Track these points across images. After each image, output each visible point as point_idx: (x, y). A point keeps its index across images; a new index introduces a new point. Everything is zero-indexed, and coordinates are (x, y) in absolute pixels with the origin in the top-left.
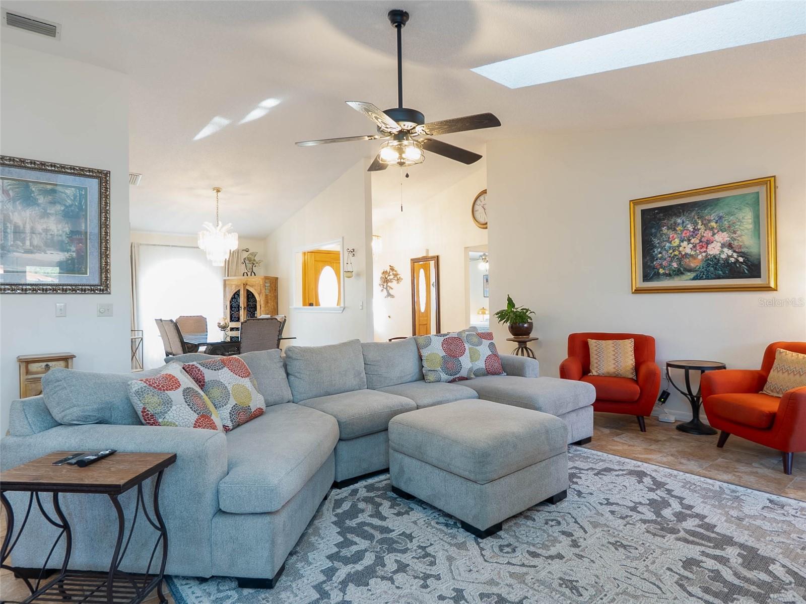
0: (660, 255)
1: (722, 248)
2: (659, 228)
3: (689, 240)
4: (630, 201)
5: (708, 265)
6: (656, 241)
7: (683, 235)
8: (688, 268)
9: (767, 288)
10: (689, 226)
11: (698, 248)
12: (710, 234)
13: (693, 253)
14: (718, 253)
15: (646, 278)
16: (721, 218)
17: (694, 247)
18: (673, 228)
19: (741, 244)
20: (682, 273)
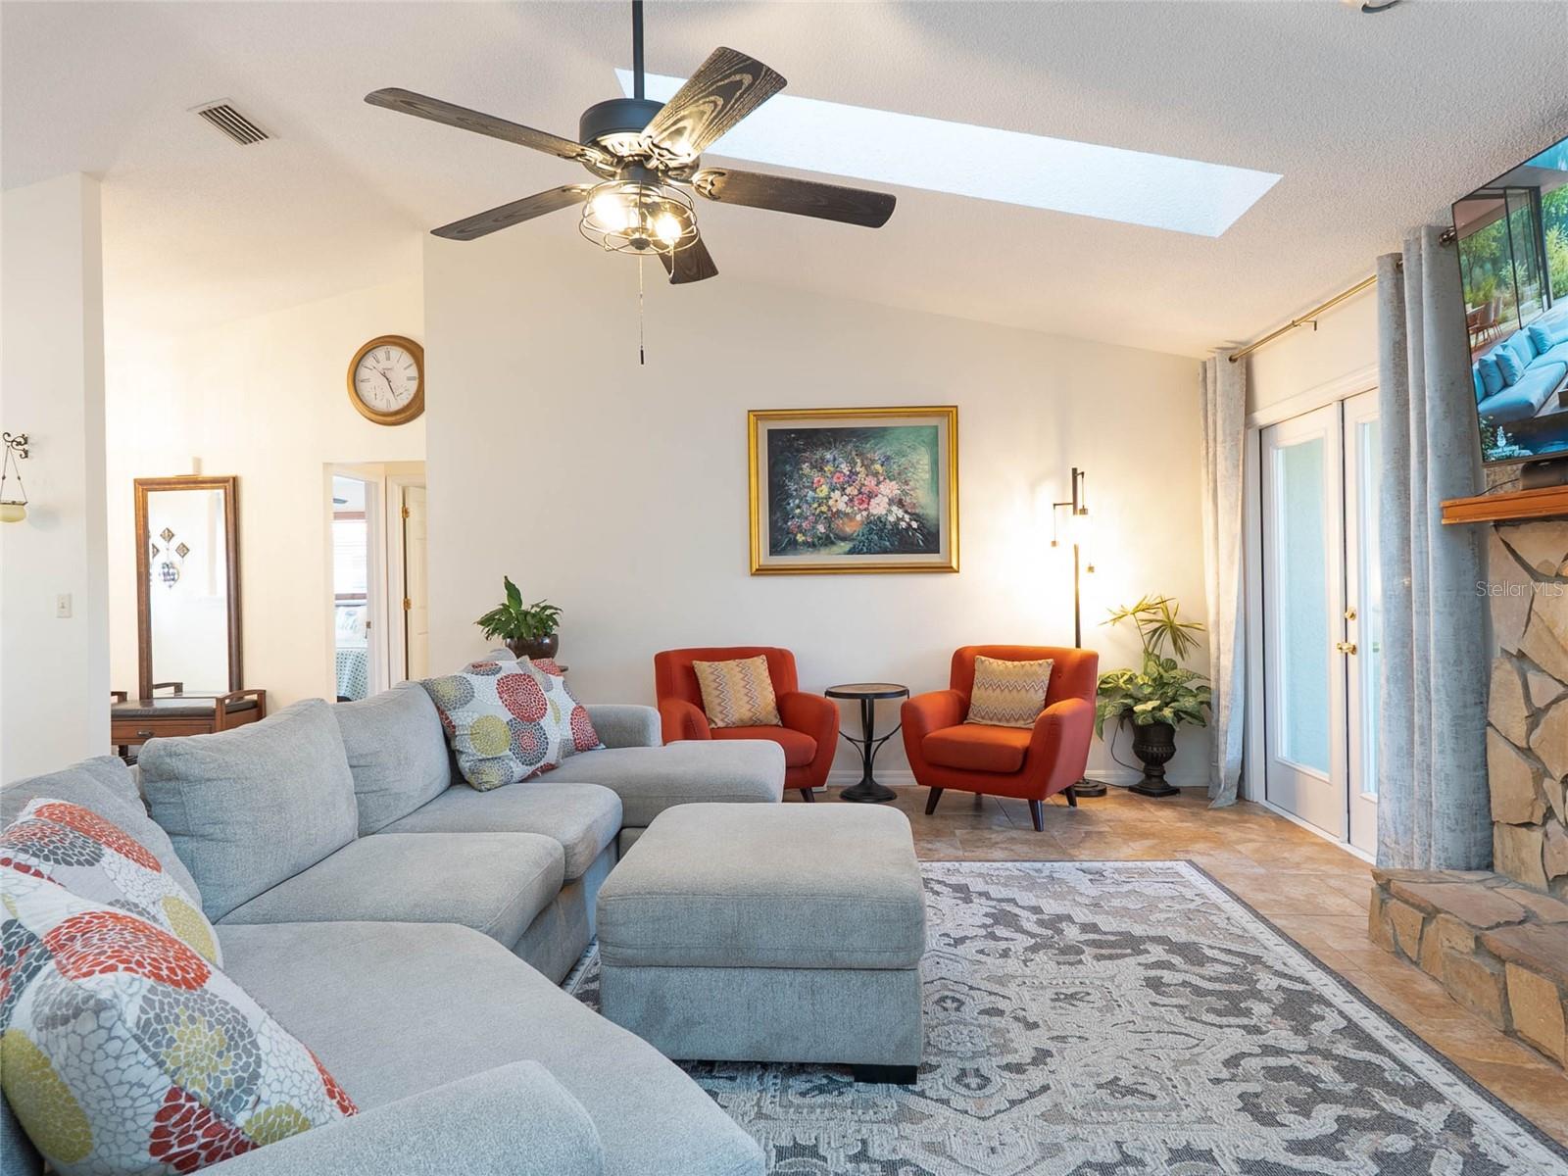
0: (798, 511)
1: (890, 505)
2: (797, 466)
3: (844, 489)
4: (749, 411)
5: (871, 531)
6: (792, 486)
7: (835, 480)
8: (841, 534)
9: (947, 569)
10: (843, 466)
11: (856, 503)
12: (874, 483)
13: (849, 510)
14: (884, 512)
15: (775, 548)
16: (888, 458)
17: (851, 500)
18: (819, 466)
19: (915, 501)
20: (833, 543)
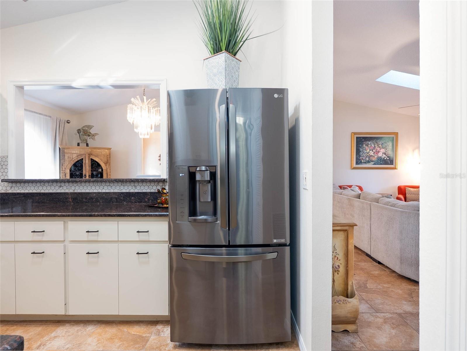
0: (362, 155)
1: (383, 154)
2: (362, 145)
3: (373, 150)
4: (352, 133)
5: (378, 159)
6: (361, 150)
7: (371, 148)
8: (372, 160)
9: (395, 168)
10: (372, 145)
11: (375, 153)
12: (379, 149)
13: (373, 155)
14: (381, 156)
15: (357, 163)
16: (383, 144)
17: (374, 153)
18: (367, 145)
19: (388, 153)
20: (370, 162)
